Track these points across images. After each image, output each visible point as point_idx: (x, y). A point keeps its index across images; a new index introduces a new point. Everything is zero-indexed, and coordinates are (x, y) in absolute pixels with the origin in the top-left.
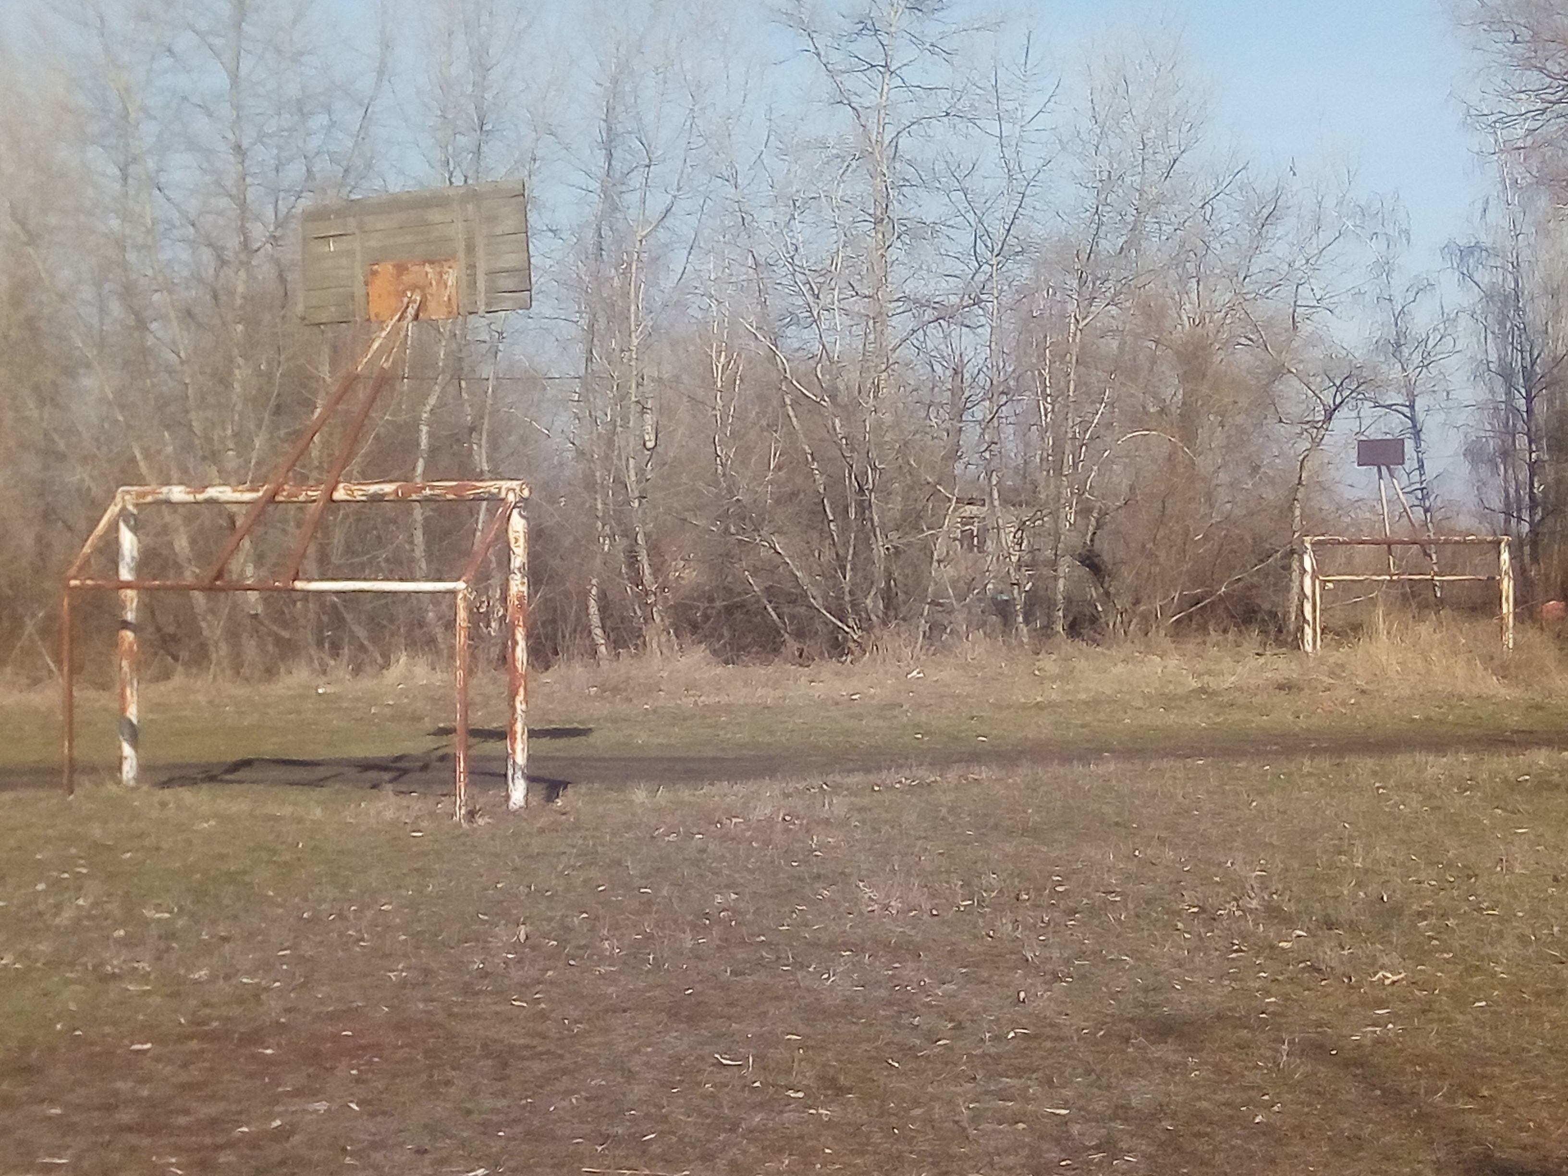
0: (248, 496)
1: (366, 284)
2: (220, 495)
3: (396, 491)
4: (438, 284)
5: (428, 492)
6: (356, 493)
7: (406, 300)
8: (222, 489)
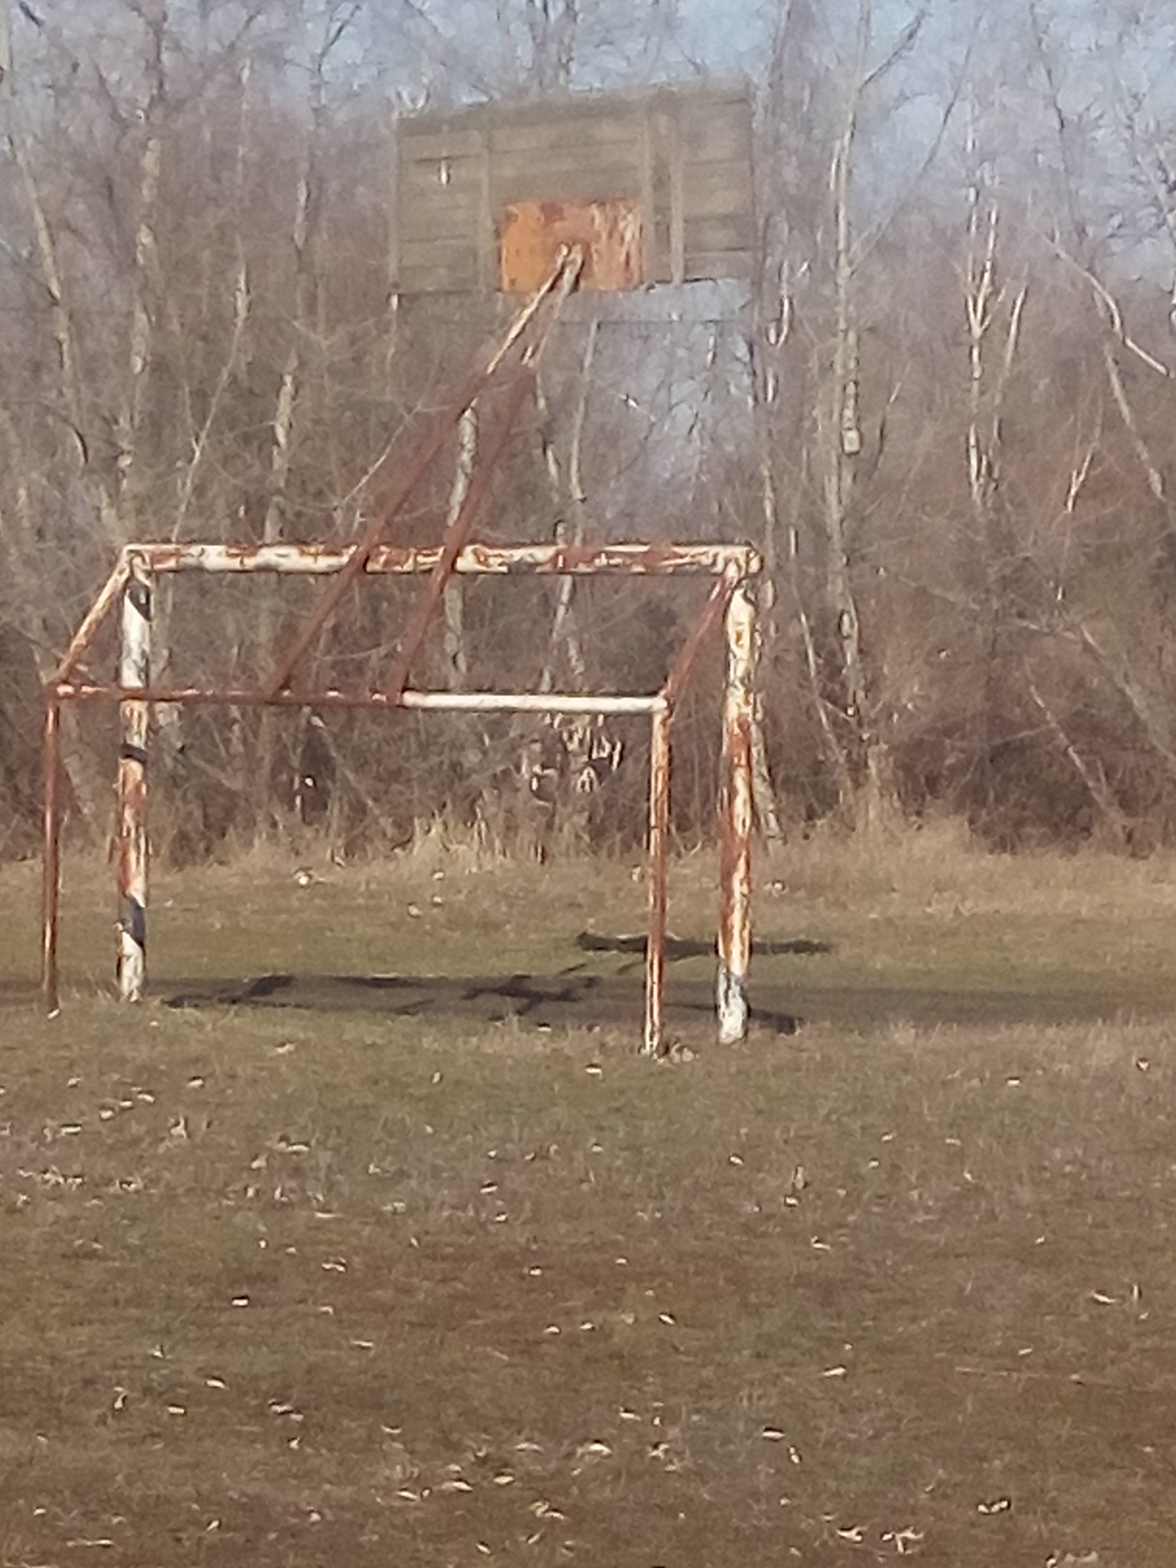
0: (324, 563)
1: (498, 234)
2: (282, 561)
3: (554, 559)
4: (610, 236)
5: (603, 561)
6: (492, 561)
7: (560, 261)
8: (283, 550)
